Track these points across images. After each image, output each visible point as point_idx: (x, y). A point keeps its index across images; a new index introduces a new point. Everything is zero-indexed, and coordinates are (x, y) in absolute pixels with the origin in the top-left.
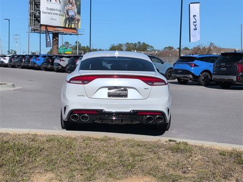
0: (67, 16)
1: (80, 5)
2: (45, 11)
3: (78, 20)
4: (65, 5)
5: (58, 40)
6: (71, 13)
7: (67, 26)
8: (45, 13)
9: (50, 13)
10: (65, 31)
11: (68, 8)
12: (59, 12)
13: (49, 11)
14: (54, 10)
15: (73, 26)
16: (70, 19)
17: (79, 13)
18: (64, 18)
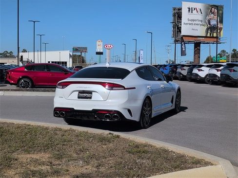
0: (209, 26)
1: (222, 13)
2: (187, 22)
3: (221, 29)
4: (207, 15)
5: (199, 49)
6: (213, 23)
7: (209, 35)
8: (186, 24)
9: (191, 24)
10: (207, 40)
11: (209, 17)
12: (200, 23)
13: (190, 22)
14: (196, 20)
15: (215, 35)
16: (212, 29)
17: (221, 22)
18: (206, 28)
